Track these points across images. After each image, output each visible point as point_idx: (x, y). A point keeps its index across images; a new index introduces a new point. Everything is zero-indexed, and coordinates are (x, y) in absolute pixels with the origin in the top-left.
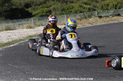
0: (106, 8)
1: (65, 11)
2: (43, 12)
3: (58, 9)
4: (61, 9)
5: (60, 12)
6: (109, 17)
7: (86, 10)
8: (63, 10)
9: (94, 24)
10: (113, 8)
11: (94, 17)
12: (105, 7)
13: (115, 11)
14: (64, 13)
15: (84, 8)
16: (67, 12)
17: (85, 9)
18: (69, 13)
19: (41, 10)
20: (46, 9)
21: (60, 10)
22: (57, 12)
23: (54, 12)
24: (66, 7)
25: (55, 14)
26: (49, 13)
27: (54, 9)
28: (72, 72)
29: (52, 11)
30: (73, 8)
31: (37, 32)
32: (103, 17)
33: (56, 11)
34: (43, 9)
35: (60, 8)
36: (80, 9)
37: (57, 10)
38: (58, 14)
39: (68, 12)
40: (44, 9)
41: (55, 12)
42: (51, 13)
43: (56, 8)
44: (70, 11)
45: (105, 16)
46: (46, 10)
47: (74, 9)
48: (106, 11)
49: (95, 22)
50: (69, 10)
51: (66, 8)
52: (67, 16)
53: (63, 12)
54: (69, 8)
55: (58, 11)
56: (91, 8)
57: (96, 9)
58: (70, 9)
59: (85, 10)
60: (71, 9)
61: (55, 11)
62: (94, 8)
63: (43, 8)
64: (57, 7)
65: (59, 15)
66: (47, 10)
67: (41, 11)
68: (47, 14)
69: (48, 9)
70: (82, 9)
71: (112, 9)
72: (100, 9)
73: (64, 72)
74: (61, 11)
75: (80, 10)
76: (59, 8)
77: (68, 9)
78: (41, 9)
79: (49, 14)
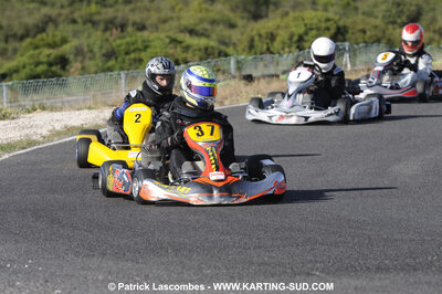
0: (265, 47)
1: (116, 58)
2: (38, 64)
3: (91, 51)
4: (104, 51)
5: (99, 61)
6: (277, 76)
7: (194, 55)
8: (110, 55)
9: (227, 102)
10: (290, 47)
11: (224, 80)
12: (260, 45)
13: (298, 57)
14: (114, 66)
15: (187, 48)
16: (124, 61)
17: (190, 51)
18: (130, 65)
19: (32, 56)
20: (47, 51)
21: (98, 55)
22: (90, 64)
23: (76, 61)
24: (119, 46)
25: (83, 68)
26: (59, 66)
27: (79, 52)
28: (163, 263)
29: (71, 57)
30: (146, 47)
31: (27, 132)
32: (259, 79)
33: (84, 58)
34: (37, 52)
35: (101, 47)
36: (171, 51)
37: (89, 55)
38: (93, 69)
39: (127, 61)
40: (40, 54)
41: (82, 62)
42: (68, 67)
43: (86, 49)
44: (135, 60)
45: (264, 77)
46: (49, 56)
47: (149, 50)
48: (268, 57)
49: (231, 94)
50: (133, 56)
51: (123, 47)
52: (127, 74)
53: (112, 63)
54: (132, 48)
55: (91, 59)
56: (213, 48)
57: (230, 50)
58: (134, 51)
59: (189, 56)
60: (140, 50)
61: (80, 58)
62: (223, 48)
63: (36, 47)
64: (88, 46)
65: (96, 73)
66: (52, 57)
67: (31, 61)
68: (54, 68)
69: (54, 53)
70: (179, 49)
71: (287, 50)
72: (244, 50)
73: (138, 263)
74: (103, 59)
75: (173, 55)
76: (96, 49)
77: (127, 53)
78: (31, 52)
79: (59, 72)
